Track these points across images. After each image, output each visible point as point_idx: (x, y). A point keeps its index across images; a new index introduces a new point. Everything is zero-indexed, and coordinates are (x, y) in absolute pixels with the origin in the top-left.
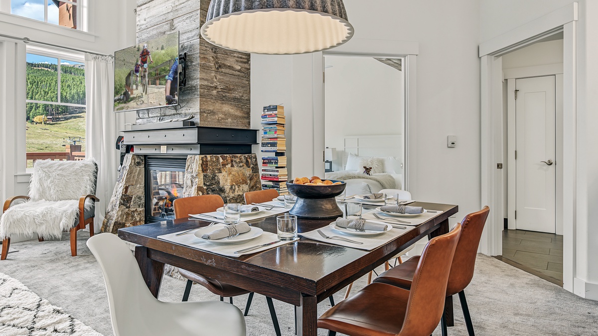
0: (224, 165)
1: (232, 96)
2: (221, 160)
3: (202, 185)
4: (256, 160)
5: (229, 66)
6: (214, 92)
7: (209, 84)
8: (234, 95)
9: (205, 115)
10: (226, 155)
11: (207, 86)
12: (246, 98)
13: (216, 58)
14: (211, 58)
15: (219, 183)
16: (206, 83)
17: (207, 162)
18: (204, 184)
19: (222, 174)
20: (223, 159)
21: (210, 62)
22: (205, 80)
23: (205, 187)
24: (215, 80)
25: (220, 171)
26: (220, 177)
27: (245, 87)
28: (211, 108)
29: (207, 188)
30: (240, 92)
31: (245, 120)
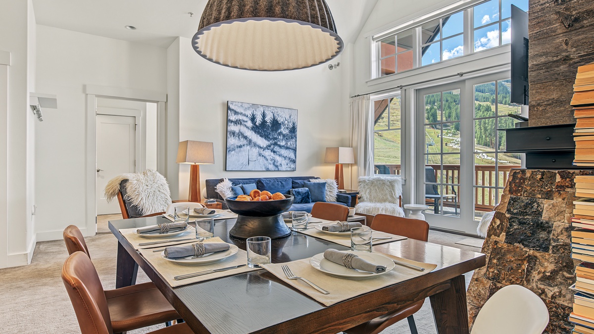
0: (562, 187)
2: (558, 178)
3: (504, 211)
6: (563, 68)
7: (550, 59)
9: (541, 108)
10: (571, 171)
11: (545, 64)
13: (567, 9)
14: (554, 17)
15: (540, 214)
16: (543, 59)
17: (524, 179)
18: (509, 211)
19: (552, 202)
20: (562, 177)
21: (550, 24)
22: (541, 56)
23: (508, 215)
24: (565, 47)
25: (549, 196)
26: (546, 204)
28: (555, 95)
29: (511, 217)
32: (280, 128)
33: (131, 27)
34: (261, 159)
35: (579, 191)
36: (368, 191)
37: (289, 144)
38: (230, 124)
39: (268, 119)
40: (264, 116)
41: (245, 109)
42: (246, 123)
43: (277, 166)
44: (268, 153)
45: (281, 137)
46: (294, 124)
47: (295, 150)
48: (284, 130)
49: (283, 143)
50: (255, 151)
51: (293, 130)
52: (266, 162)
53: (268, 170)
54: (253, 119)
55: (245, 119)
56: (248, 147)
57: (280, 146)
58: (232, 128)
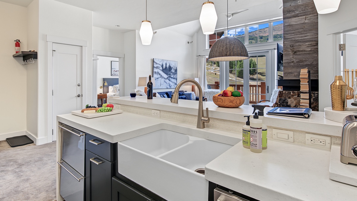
0: (293, 96)
1: (305, 64)
2: (292, 93)
3: (278, 102)
4: (318, 95)
5: (301, 51)
6: (292, 64)
7: (289, 61)
8: (306, 63)
9: (286, 74)
10: (295, 91)
11: (287, 62)
12: (316, 63)
13: (293, 49)
14: (290, 50)
15: (288, 103)
16: (287, 61)
17: (283, 93)
18: (279, 102)
19: (290, 99)
20: (293, 93)
21: (289, 52)
22: (287, 60)
23: (279, 103)
24: (293, 59)
25: (290, 98)
26: (289, 100)
27: (314, 58)
28: (290, 71)
29: (280, 104)
30: (311, 61)
31: (315, 75)
32: (172, 70)
33: (117, 26)
34: (165, 83)
35: (301, 97)
36: (208, 96)
37: (174, 76)
38: (154, 68)
39: (168, 66)
40: (166, 64)
41: (160, 62)
42: (160, 68)
43: (170, 86)
44: (167, 81)
45: (172, 74)
46: (176, 68)
47: (177, 79)
48: (173, 71)
49: (172, 76)
50: (163, 80)
51: (176, 70)
52: (166, 85)
53: (167, 88)
54: (162, 66)
55: (160, 66)
56: (161, 78)
57: (172, 78)
58: (155, 70)
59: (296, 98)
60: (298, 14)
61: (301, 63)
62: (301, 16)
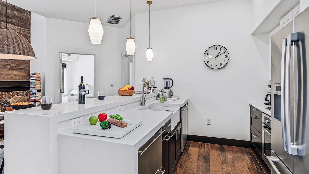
0: (13, 96)
1: (19, 68)
2: (11, 94)
6: (9, 67)
8: (21, 67)
9: (3, 76)
10: (14, 92)
12: (28, 68)
15: (9, 103)
17: (3, 95)
24: (9, 62)
25: (10, 98)
26: (10, 101)
27: (27, 64)
28: (7, 73)
29: (2, 106)
30: (24, 66)
31: (27, 77)
59: (15, 97)
60: (15, 23)
61: (17, 66)
62: (17, 26)
